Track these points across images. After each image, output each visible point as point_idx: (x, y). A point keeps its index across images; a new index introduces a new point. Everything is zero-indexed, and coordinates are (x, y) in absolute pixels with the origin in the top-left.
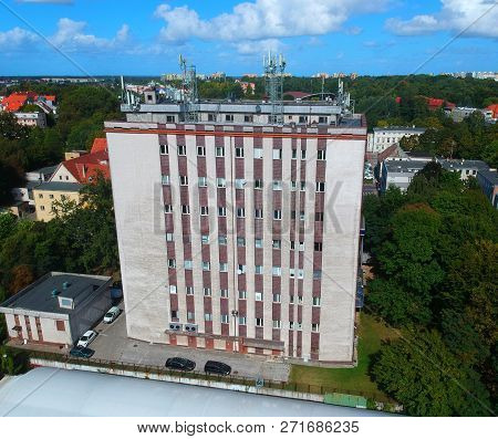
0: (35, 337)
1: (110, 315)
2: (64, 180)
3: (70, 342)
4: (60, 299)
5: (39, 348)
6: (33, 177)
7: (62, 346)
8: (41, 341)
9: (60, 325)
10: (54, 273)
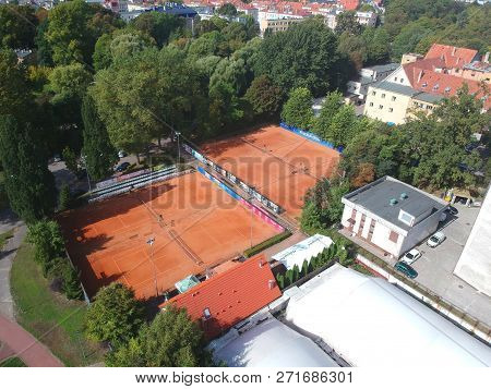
0: (365, 234)
1: (435, 240)
2: (398, 82)
3: (397, 255)
4: (402, 212)
5: (365, 246)
6: (367, 73)
7: (386, 254)
8: (368, 240)
9: (394, 237)
10: (389, 178)
